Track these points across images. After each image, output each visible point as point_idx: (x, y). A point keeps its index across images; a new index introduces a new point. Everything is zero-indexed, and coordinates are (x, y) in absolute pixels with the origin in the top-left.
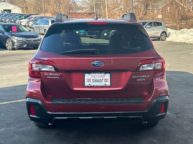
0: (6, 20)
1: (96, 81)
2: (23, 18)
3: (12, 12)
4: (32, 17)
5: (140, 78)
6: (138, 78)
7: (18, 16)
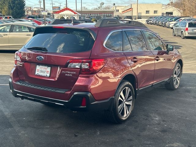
0: (159, 22)
1: (42, 72)
2: (174, 20)
3: (174, 15)
4: (181, 19)
5: (67, 73)
6: (66, 73)
7: (170, 19)
